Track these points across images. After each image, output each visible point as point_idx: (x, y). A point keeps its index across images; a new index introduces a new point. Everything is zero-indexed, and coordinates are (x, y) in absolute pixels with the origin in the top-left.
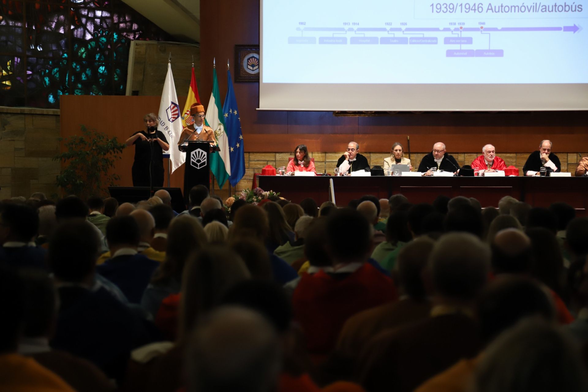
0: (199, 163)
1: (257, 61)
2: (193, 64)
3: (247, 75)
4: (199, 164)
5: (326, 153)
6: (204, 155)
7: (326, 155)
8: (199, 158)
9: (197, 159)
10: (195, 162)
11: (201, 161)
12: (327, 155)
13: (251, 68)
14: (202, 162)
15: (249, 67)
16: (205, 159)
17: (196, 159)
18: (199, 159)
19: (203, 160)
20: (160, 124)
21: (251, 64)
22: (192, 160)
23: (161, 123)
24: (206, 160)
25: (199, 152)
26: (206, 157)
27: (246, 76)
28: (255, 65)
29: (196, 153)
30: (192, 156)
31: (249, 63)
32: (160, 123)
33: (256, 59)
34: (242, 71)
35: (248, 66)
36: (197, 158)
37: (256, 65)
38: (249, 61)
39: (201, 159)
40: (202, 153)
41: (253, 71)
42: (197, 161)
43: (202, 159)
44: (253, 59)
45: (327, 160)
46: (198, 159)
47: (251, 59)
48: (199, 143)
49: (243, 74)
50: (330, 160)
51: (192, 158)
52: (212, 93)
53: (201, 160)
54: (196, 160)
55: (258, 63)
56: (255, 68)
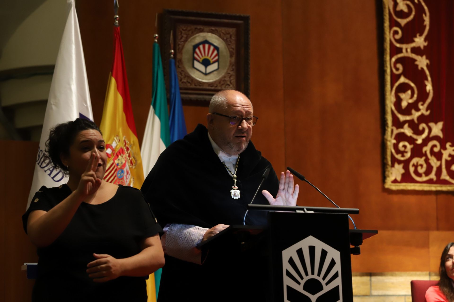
0: (313, 293)
1: (216, 52)
2: (117, 16)
3: (191, 84)
4: (314, 298)
5: (371, 275)
6: (333, 263)
7: (371, 280)
8: (313, 273)
9: (306, 278)
10: (300, 288)
11: (321, 288)
12: (374, 279)
13: (201, 67)
14: (326, 289)
15: (197, 65)
16: (336, 276)
17: (302, 278)
18: (315, 277)
19: (327, 284)
20: (50, 175)
21: (202, 58)
22: (287, 281)
23: (52, 172)
24: (338, 282)
25: (312, 249)
26: (338, 268)
27: (189, 85)
28: (211, 61)
29: (300, 252)
30: (286, 266)
31: (196, 56)
32: (49, 172)
33: (212, 48)
34: (181, 74)
35: (196, 63)
36: (307, 274)
37: (214, 62)
38: (197, 50)
39: (320, 279)
40: (324, 253)
41: (206, 74)
42: (305, 288)
43: (324, 279)
44: (207, 46)
45: (374, 293)
46: (310, 276)
47: (201, 47)
48: (305, 214)
49: (183, 82)
50: (381, 293)
51: (289, 274)
52: (152, 107)
53: (323, 283)
54: (303, 282)
55: (217, 58)
56: (211, 68)
